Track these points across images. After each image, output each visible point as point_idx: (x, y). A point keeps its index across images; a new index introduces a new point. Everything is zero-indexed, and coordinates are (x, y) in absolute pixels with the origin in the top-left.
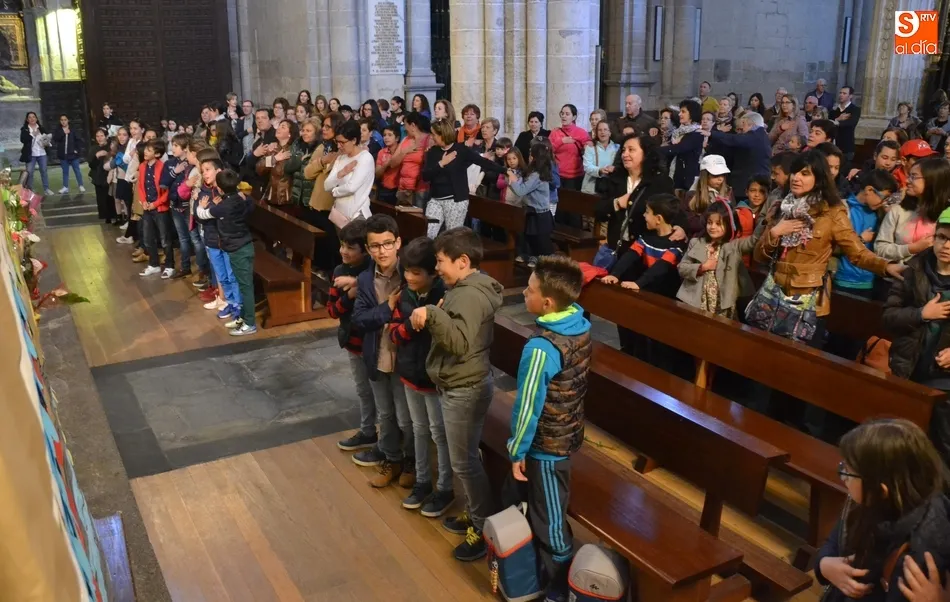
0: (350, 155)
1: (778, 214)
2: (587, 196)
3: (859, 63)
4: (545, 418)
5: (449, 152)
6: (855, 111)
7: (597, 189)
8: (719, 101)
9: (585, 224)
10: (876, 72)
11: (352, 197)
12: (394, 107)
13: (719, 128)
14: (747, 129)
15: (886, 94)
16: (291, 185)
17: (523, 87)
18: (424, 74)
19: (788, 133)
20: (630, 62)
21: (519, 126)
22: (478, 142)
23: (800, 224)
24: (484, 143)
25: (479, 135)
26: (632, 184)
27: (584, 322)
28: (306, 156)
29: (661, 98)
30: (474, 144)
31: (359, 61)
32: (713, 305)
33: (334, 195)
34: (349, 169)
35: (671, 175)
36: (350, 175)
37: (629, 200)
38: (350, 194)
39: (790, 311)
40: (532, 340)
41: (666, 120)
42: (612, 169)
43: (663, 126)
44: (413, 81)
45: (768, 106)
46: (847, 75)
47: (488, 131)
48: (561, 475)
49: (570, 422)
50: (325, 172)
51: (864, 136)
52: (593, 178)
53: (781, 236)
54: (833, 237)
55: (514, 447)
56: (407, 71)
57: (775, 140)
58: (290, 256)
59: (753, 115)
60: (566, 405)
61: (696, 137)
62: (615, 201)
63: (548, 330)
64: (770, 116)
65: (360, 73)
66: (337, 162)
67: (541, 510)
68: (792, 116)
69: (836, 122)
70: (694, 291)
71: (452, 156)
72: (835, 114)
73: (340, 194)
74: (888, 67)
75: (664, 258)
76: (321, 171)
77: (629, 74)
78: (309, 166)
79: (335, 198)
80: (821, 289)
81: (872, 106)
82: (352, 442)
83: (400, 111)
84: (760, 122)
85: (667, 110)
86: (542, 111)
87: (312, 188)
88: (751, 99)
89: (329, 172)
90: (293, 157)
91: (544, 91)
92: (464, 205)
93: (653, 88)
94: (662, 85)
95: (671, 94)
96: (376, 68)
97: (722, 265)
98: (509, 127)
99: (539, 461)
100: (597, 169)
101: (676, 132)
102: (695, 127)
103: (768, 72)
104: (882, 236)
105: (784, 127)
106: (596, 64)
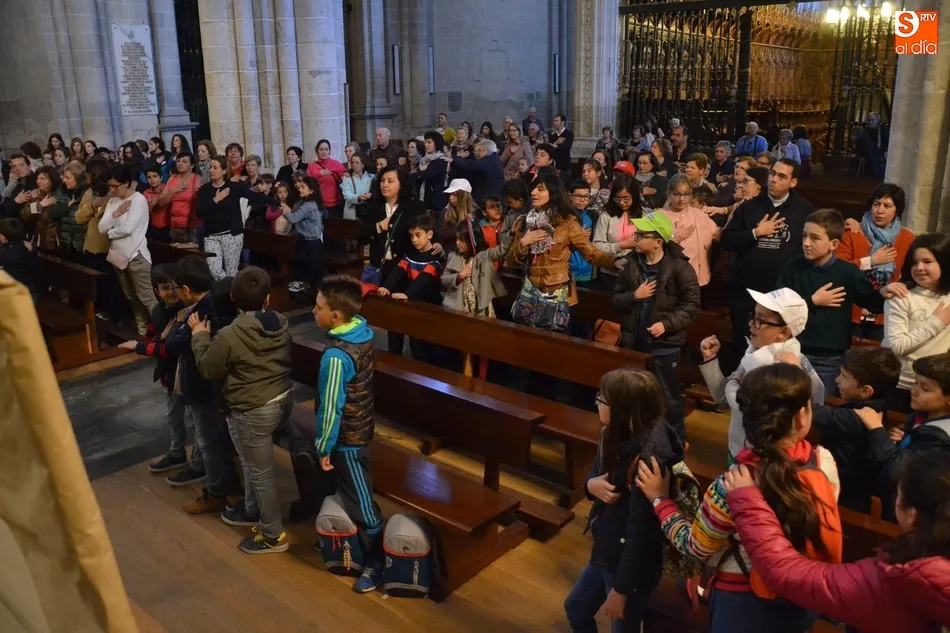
0: (123, 197)
1: (524, 227)
2: (350, 222)
3: (568, 92)
4: (345, 415)
5: (222, 189)
6: (569, 135)
7: (358, 215)
8: (457, 130)
9: (348, 247)
10: (582, 102)
11: (128, 238)
12: (153, 147)
13: (459, 154)
14: (483, 154)
15: (591, 120)
16: (59, 231)
17: (280, 125)
18: (178, 114)
19: (517, 156)
20: (373, 96)
21: (278, 162)
22: (244, 178)
23: (543, 233)
24: (249, 178)
25: (244, 171)
26: (390, 210)
27: (368, 331)
28: (73, 201)
29: (402, 129)
30: (240, 180)
31: (109, 104)
32: (473, 307)
33: (110, 237)
34: (123, 210)
35: (422, 199)
36: (125, 216)
37: (390, 223)
38: (126, 236)
39: (548, 305)
40: (327, 351)
41: (412, 148)
42: (369, 195)
43: (411, 155)
44: (167, 121)
45: (498, 132)
46: (560, 104)
47: (252, 167)
48: (363, 461)
49: (366, 417)
50: (97, 215)
51: (578, 156)
52: (353, 205)
53: (529, 245)
54: (571, 242)
55: (321, 444)
56: (160, 111)
57: (505, 164)
58: (66, 300)
59: (486, 143)
60: (361, 403)
61: (440, 163)
62: (378, 225)
63: (339, 340)
64: (500, 141)
65: (111, 114)
66: (109, 205)
67: (350, 493)
68: (518, 142)
69: (555, 146)
70: (456, 297)
71: (226, 193)
72: (553, 138)
73: (116, 236)
74: (591, 97)
75: (426, 270)
76: (93, 215)
77: (373, 107)
78: (79, 211)
79: (111, 240)
80: (568, 283)
81: (581, 130)
82: (160, 465)
83: (159, 151)
84: (494, 148)
85: (413, 140)
86: (298, 144)
87: (85, 232)
88: (482, 128)
89: (101, 216)
90: (58, 203)
91: (300, 127)
92: (240, 238)
93: (396, 118)
94: (404, 117)
95: (412, 124)
96: (128, 109)
97: (476, 273)
98: (270, 162)
99: (343, 453)
100: (356, 196)
101: (423, 160)
102: (439, 155)
103: (494, 102)
104: (597, 237)
105: (513, 151)
106: (345, 101)
